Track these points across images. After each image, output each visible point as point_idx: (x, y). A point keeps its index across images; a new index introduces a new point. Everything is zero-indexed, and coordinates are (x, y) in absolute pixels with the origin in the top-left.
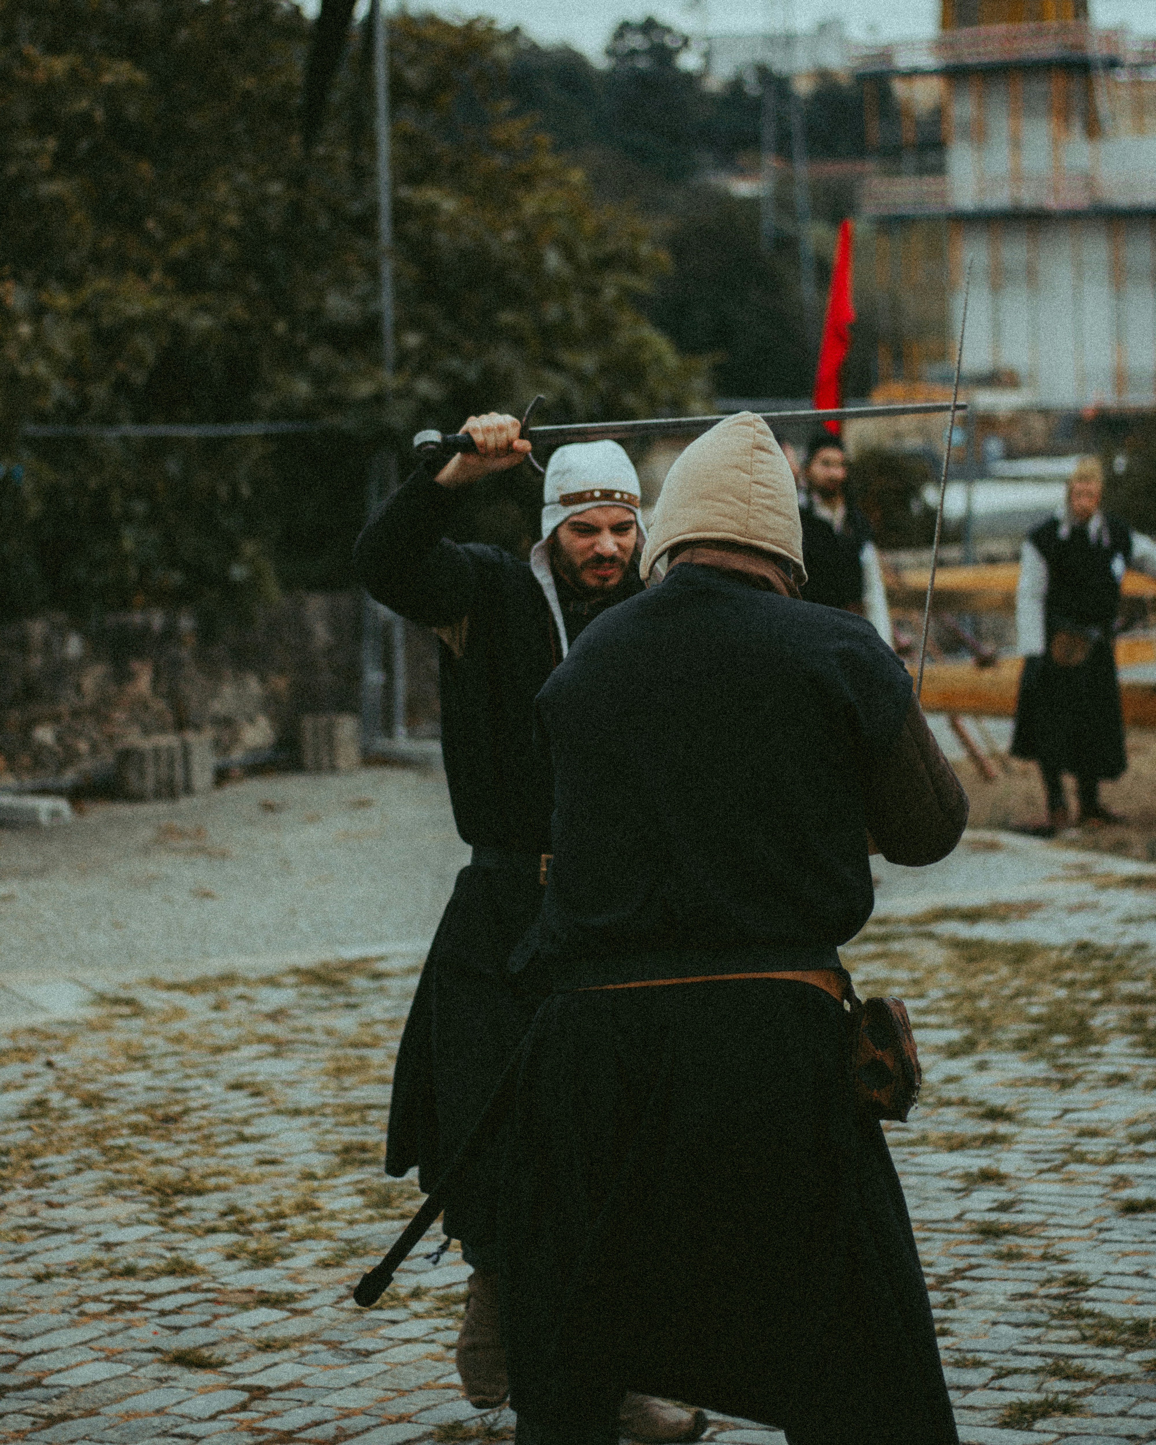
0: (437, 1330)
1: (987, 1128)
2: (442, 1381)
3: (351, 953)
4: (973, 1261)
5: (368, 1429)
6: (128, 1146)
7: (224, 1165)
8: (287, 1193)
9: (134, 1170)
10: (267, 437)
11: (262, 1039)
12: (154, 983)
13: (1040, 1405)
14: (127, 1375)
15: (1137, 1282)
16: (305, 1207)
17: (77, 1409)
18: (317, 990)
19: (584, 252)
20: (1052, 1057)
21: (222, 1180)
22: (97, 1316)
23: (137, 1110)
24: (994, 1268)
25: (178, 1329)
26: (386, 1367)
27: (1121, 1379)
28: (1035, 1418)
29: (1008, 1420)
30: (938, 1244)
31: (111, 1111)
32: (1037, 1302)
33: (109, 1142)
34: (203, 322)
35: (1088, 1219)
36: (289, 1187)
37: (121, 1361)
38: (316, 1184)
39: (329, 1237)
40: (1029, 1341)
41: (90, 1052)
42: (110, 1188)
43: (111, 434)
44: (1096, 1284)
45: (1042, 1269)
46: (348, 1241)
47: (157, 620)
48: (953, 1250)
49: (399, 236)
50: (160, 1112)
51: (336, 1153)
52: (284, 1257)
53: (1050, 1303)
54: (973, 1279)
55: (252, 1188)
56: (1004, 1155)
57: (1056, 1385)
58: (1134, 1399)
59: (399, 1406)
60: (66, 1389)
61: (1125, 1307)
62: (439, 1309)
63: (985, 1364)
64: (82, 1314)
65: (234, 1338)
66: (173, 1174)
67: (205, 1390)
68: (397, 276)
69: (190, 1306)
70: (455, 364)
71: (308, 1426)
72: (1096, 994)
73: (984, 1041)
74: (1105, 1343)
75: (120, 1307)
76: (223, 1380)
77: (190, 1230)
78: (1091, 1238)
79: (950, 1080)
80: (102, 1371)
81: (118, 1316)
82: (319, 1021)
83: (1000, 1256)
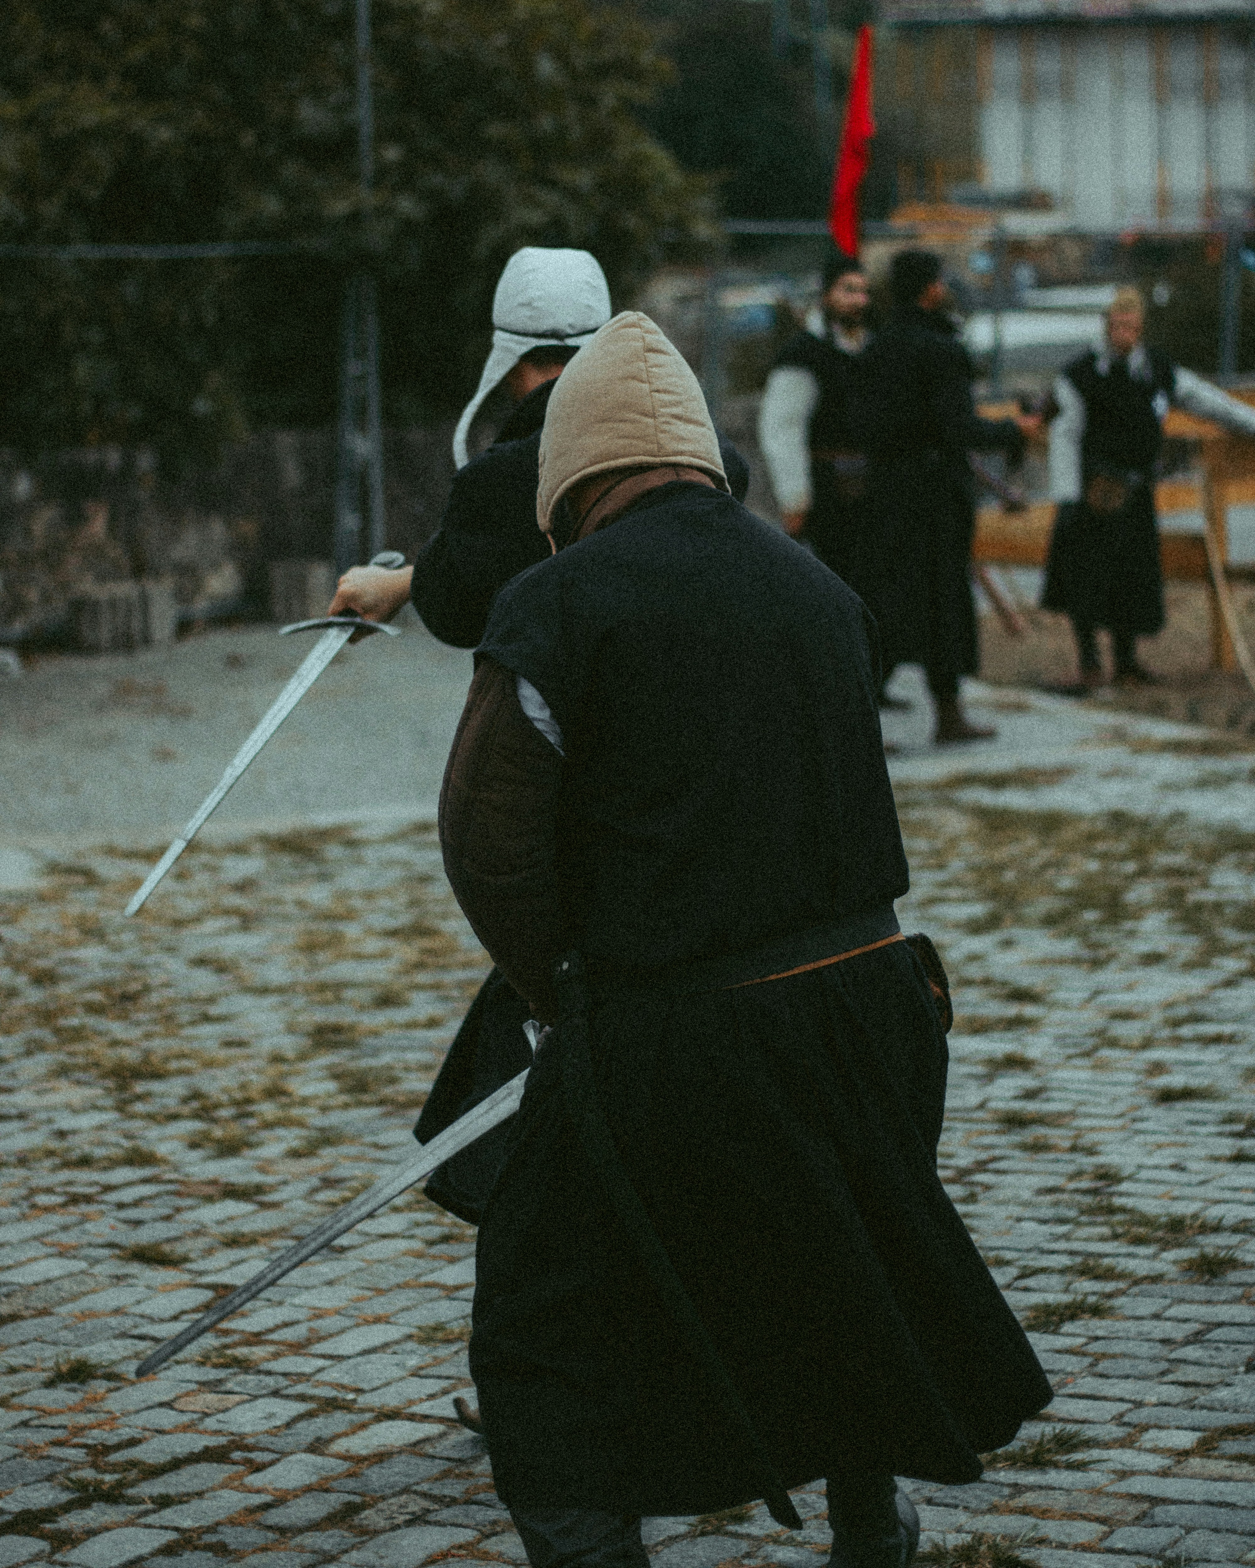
0: (417, 1224)
1: (1012, 1010)
2: (423, 1279)
3: (324, 819)
4: (997, 1152)
5: (342, 1331)
6: (83, 1027)
7: (186, 1048)
8: (253, 1077)
9: (89, 1053)
10: (234, 260)
11: (227, 912)
12: (111, 851)
13: (1067, 1307)
14: (82, 1272)
15: (1173, 1176)
16: (274, 1092)
17: (27, 1308)
18: (286, 859)
19: (580, 59)
20: (1083, 934)
21: (185, 1063)
22: (48, 1209)
23: (93, 987)
24: (1020, 1161)
25: (137, 1223)
26: (362, 1264)
27: (1156, 1279)
28: (1062, 1321)
29: (1033, 1322)
30: (959, 1134)
31: (64, 989)
32: (1065, 1197)
33: (62, 1022)
34: (165, 134)
35: (1119, 1108)
36: (259, 1071)
37: (74, 1257)
38: (285, 1068)
39: (301, 1124)
40: (1057, 1238)
41: (41, 925)
42: (62, 1071)
43: (66, 255)
44: (1130, 1178)
45: (1072, 1161)
46: (322, 1130)
47: (113, 458)
48: (975, 1140)
49: (377, 40)
50: (118, 991)
51: (309, 1035)
52: (250, 1145)
53: (1078, 1197)
54: (998, 1172)
55: (218, 1072)
56: (1030, 1039)
57: (1086, 1286)
58: (1168, 1301)
59: (379, 1306)
60: (17, 1288)
61: (1162, 1202)
62: (418, 1202)
63: (1008, 1263)
64: (34, 1206)
65: (197, 1233)
66: (130, 1055)
67: (168, 1288)
68: (376, 84)
69: (150, 1198)
70: (437, 180)
71: (277, 1327)
72: (1130, 867)
73: (1008, 916)
74: (1139, 1241)
75: (75, 1200)
76: (186, 1277)
77: (151, 1117)
78: (1123, 1128)
79: (974, 958)
80: (54, 1267)
81: (72, 1209)
82: (290, 893)
83: (1025, 1147)
